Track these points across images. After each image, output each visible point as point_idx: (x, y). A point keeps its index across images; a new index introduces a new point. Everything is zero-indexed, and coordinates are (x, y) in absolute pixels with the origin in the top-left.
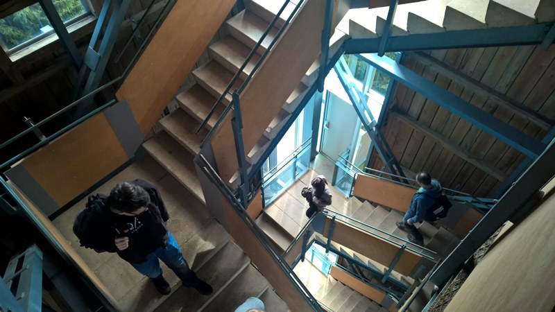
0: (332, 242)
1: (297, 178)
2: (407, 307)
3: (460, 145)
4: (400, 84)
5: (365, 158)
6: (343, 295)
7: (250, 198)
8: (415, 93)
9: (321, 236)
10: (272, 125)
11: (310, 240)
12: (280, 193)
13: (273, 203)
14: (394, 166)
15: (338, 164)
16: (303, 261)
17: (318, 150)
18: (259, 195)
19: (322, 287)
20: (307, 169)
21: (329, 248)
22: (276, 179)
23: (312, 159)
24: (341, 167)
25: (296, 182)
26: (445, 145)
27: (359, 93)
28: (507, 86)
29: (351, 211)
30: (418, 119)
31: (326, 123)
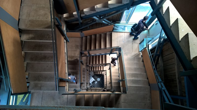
13: (117, 32)
15: (145, 39)
31: (157, 22)
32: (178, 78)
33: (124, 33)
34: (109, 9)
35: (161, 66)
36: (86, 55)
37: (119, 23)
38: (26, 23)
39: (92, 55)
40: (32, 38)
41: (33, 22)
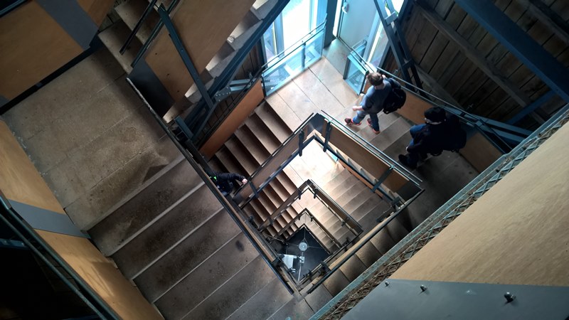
1: (306, 66)
3: (486, 57)
7: (249, 86)
9: (320, 135)
10: (236, 33)
12: (288, 79)
13: (276, 92)
15: (350, 57)
16: (301, 155)
17: (335, 33)
18: (259, 85)
20: (320, 56)
21: (326, 148)
22: (284, 65)
23: (327, 45)
24: (354, 62)
25: (304, 71)
26: (469, 55)
30: (445, 19)
31: (345, 5)
32: (494, 74)
33: (292, 83)
34: (262, 22)
35: (431, 84)
36: (249, 198)
37: (264, 68)
38: (89, 206)
39: (261, 186)
40: (129, 233)
41: (102, 191)
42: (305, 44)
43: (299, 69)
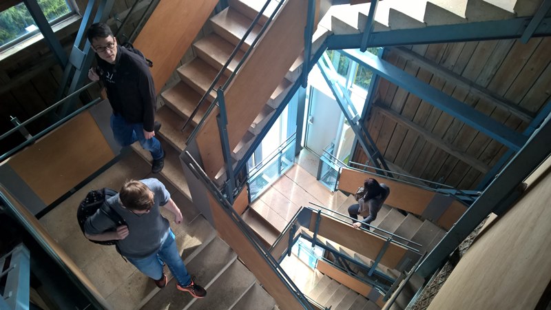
0: (318, 236)
1: (282, 173)
2: (394, 300)
3: (442, 138)
4: (383, 79)
5: (349, 153)
6: (330, 288)
7: (236, 193)
8: (398, 87)
9: (307, 231)
10: (257, 120)
11: (297, 234)
12: (265, 188)
13: (259, 198)
14: (378, 160)
15: (322, 158)
16: (289, 255)
17: (302, 145)
18: (245, 190)
19: (309, 282)
20: (292, 163)
21: (315, 242)
22: (261, 174)
23: (297, 154)
24: (326, 161)
25: (281, 177)
26: (428, 138)
27: (342, 88)
28: (488, 79)
29: (336, 206)
30: (401, 113)
42: (281, 152)
43: (276, 177)
